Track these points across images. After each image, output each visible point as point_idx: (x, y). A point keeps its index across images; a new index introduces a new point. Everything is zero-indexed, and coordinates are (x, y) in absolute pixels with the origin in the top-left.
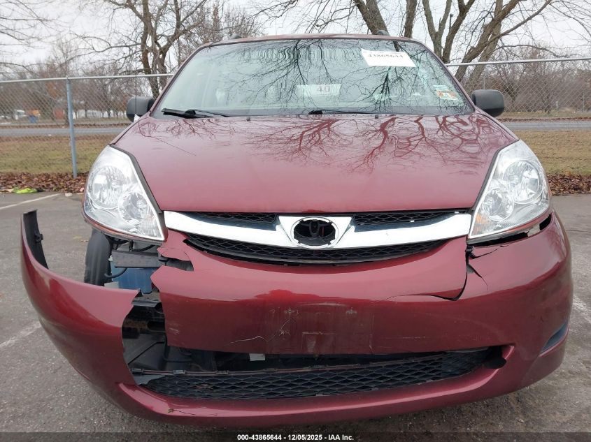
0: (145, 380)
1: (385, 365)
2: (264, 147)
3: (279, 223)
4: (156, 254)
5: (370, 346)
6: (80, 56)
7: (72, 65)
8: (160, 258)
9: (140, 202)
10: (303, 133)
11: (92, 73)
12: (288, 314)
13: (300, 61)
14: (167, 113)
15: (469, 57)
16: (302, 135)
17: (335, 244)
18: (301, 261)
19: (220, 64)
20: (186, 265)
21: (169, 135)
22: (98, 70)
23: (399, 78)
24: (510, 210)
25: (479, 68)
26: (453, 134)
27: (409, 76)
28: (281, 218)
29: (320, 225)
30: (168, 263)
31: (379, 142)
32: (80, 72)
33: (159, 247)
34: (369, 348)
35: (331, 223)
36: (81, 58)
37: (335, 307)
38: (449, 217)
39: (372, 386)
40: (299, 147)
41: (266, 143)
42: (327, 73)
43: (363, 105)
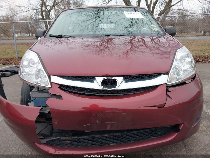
0: (45, 141)
1: (136, 132)
2: (88, 49)
3: (95, 80)
4: (48, 92)
5: (131, 126)
6: (18, 13)
7: (15, 17)
8: (49, 94)
9: (41, 72)
10: (102, 43)
11: (23, 20)
12: (100, 116)
13: (100, 15)
14: (51, 36)
15: (161, 14)
16: (101, 44)
17: (117, 88)
18: (104, 95)
19: (71, 17)
20: (60, 97)
21: (52, 44)
22: (25, 19)
23: (136, 22)
24: (181, 73)
25: (164, 18)
26: (156, 43)
27: (140, 21)
28: (96, 78)
29: (111, 80)
30: (52, 96)
31: (130, 47)
32: (18, 19)
33: (49, 89)
34: (131, 127)
35: (115, 79)
36: (18, 14)
37: (118, 112)
38: (160, 76)
39: (131, 140)
40: (100, 49)
41: (88, 48)
42: (110, 20)
43: (123, 32)
